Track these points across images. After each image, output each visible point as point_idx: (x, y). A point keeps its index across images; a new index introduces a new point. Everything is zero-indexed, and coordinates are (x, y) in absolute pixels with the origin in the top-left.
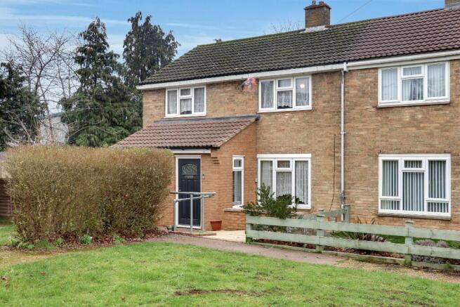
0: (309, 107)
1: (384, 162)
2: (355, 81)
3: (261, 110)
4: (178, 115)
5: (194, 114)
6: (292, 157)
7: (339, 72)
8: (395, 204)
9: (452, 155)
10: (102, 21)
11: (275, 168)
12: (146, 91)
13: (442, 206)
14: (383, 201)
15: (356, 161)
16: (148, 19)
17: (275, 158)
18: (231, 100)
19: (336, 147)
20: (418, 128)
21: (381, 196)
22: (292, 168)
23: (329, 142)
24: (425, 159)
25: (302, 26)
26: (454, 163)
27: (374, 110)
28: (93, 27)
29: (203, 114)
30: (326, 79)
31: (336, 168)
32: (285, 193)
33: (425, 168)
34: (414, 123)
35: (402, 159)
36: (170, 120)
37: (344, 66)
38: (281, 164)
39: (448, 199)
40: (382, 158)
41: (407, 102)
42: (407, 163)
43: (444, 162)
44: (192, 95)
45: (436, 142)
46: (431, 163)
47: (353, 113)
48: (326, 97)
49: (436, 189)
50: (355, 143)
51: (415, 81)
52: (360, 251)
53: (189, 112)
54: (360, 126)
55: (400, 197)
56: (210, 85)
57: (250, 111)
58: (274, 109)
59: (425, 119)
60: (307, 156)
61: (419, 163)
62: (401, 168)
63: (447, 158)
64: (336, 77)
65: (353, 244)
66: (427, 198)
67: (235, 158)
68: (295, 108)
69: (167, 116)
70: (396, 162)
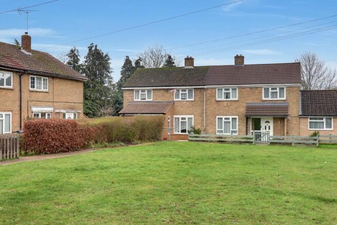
0: (193, 100)
1: (218, 118)
2: (209, 92)
3: (175, 100)
4: (140, 100)
5: (147, 100)
6: (187, 117)
7: (204, 88)
8: (221, 132)
9: (239, 116)
10: (76, 48)
11: (180, 120)
12: (125, 90)
13: (235, 132)
14: (218, 131)
15: (209, 118)
16: (96, 46)
17: (180, 117)
18: (163, 95)
19: (203, 113)
20: (229, 108)
21: (217, 129)
22: (187, 120)
23: (200, 111)
24: (231, 117)
25: (184, 65)
26: (239, 119)
27: (215, 101)
28: (72, 51)
29: (151, 100)
30: (199, 91)
31: (203, 120)
32: (184, 129)
33: (231, 120)
34: (228, 106)
35: (224, 117)
36: (136, 101)
37: (206, 87)
38: (182, 119)
39: (237, 130)
40: (217, 117)
41: (225, 100)
42: (225, 118)
43: (236, 118)
44: (146, 92)
45: (234, 112)
46: (232, 118)
47: (208, 102)
48: (199, 96)
49: (234, 127)
50: (209, 112)
51: (227, 93)
52: (220, 141)
53: (145, 99)
54: (210, 106)
55: (223, 129)
56: (154, 90)
57: (171, 100)
58: (180, 100)
59: (231, 105)
60: (192, 116)
61: (229, 119)
62: (224, 120)
63: (237, 117)
64: (203, 90)
65: (218, 140)
66: (231, 129)
67: (169, 117)
68: (188, 100)
69: (135, 100)
70: (222, 118)
